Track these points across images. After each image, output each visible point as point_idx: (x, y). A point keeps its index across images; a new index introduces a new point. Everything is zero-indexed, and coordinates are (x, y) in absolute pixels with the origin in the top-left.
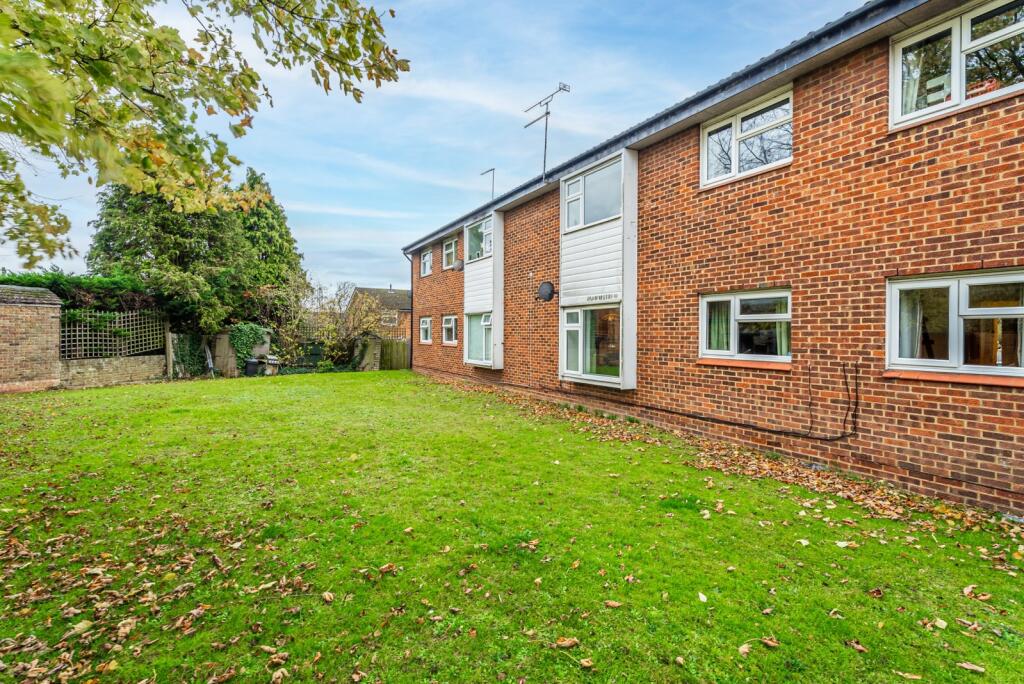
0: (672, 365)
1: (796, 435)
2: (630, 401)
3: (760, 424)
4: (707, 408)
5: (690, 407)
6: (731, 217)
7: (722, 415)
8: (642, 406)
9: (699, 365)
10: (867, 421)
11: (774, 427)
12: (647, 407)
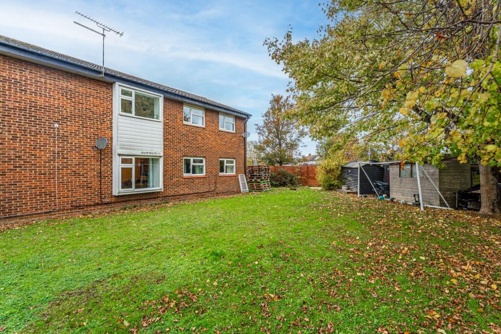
0: (175, 180)
1: (207, 192)
2: (156, 196)
3: (200, 192)
4: (187, 191)
5: (182, 192)
6: (193, 135)
7: (191, 192)
8: (162, 197)
9: (184, 179)
10: (218, 185)
11: (203, 191)
12: (165, 197)
